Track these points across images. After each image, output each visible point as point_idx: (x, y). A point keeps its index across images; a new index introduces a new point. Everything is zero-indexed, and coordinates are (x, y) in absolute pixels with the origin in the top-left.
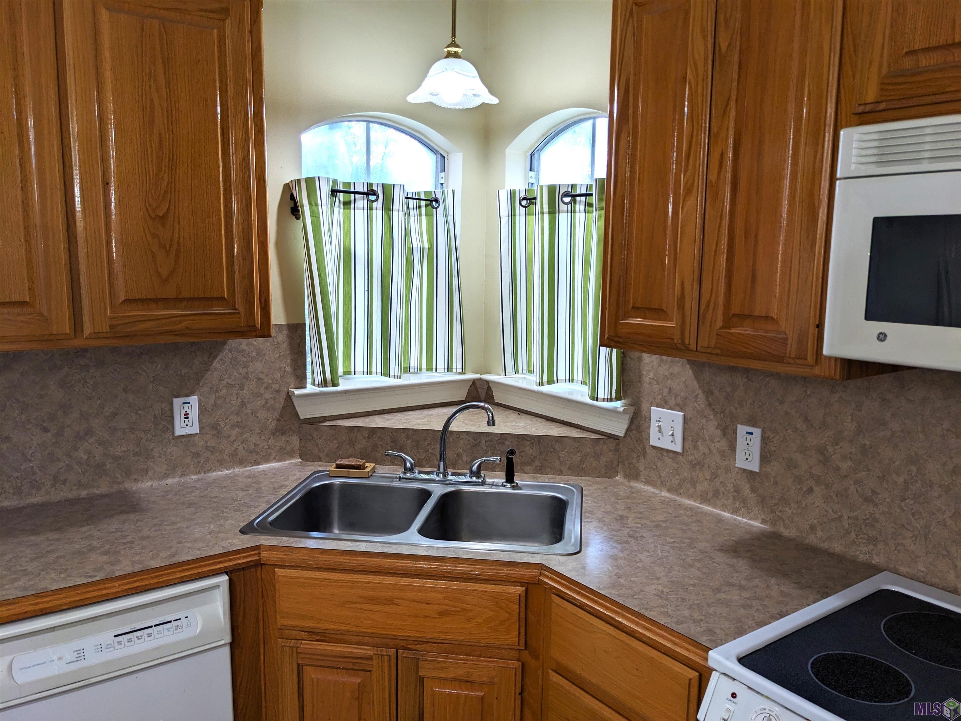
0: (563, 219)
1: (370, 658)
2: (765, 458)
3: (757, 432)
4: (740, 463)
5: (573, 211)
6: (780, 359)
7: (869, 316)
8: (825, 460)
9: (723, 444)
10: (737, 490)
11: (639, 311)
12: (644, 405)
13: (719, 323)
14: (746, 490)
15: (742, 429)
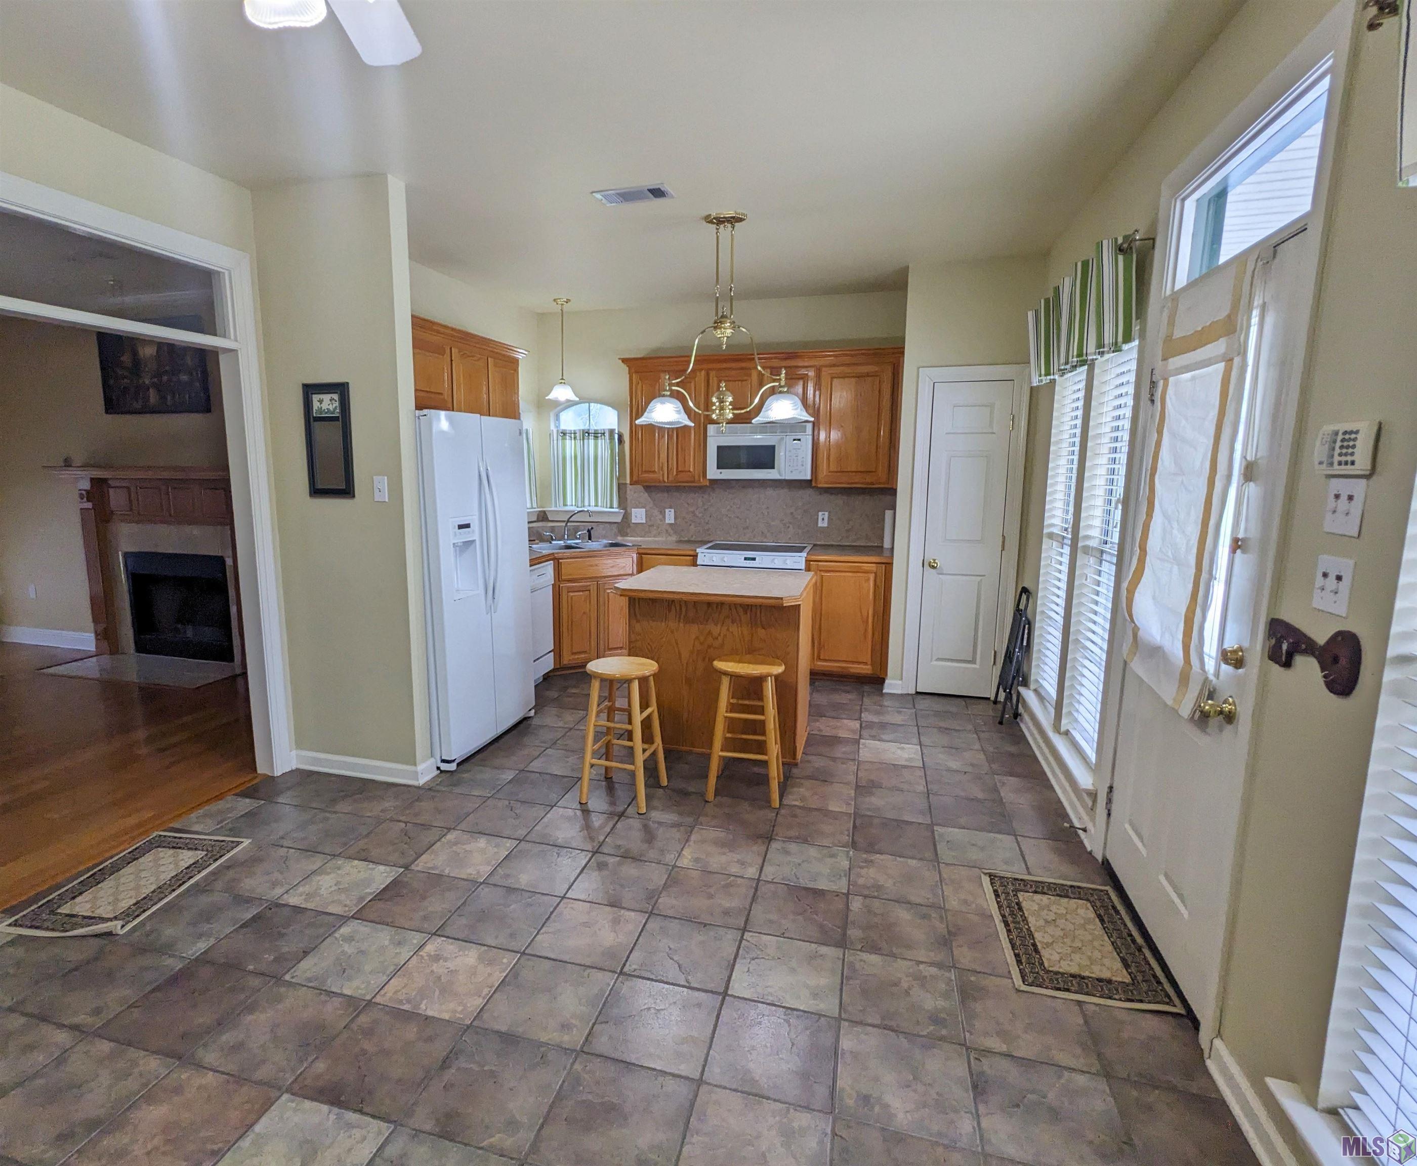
0: (586, 441)
1: (590, 586)
2: (675, 518)
3: (673, 510)
4: (667, 521)
5: (589, 439)
6: (693, 482)
7: (718, 468)
8: (695, 515)
9: (661, 517)
10: (667, 531)
11: (646, 472)
12: (628, 510)
13: (675, 473)
14: (670, 530)
15: (667, 511)
